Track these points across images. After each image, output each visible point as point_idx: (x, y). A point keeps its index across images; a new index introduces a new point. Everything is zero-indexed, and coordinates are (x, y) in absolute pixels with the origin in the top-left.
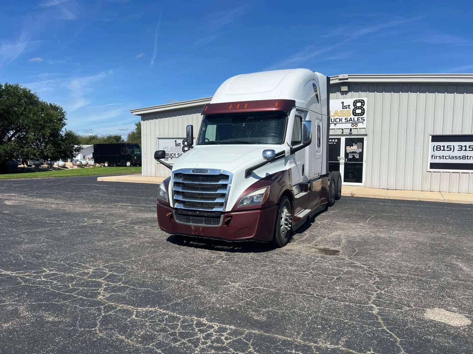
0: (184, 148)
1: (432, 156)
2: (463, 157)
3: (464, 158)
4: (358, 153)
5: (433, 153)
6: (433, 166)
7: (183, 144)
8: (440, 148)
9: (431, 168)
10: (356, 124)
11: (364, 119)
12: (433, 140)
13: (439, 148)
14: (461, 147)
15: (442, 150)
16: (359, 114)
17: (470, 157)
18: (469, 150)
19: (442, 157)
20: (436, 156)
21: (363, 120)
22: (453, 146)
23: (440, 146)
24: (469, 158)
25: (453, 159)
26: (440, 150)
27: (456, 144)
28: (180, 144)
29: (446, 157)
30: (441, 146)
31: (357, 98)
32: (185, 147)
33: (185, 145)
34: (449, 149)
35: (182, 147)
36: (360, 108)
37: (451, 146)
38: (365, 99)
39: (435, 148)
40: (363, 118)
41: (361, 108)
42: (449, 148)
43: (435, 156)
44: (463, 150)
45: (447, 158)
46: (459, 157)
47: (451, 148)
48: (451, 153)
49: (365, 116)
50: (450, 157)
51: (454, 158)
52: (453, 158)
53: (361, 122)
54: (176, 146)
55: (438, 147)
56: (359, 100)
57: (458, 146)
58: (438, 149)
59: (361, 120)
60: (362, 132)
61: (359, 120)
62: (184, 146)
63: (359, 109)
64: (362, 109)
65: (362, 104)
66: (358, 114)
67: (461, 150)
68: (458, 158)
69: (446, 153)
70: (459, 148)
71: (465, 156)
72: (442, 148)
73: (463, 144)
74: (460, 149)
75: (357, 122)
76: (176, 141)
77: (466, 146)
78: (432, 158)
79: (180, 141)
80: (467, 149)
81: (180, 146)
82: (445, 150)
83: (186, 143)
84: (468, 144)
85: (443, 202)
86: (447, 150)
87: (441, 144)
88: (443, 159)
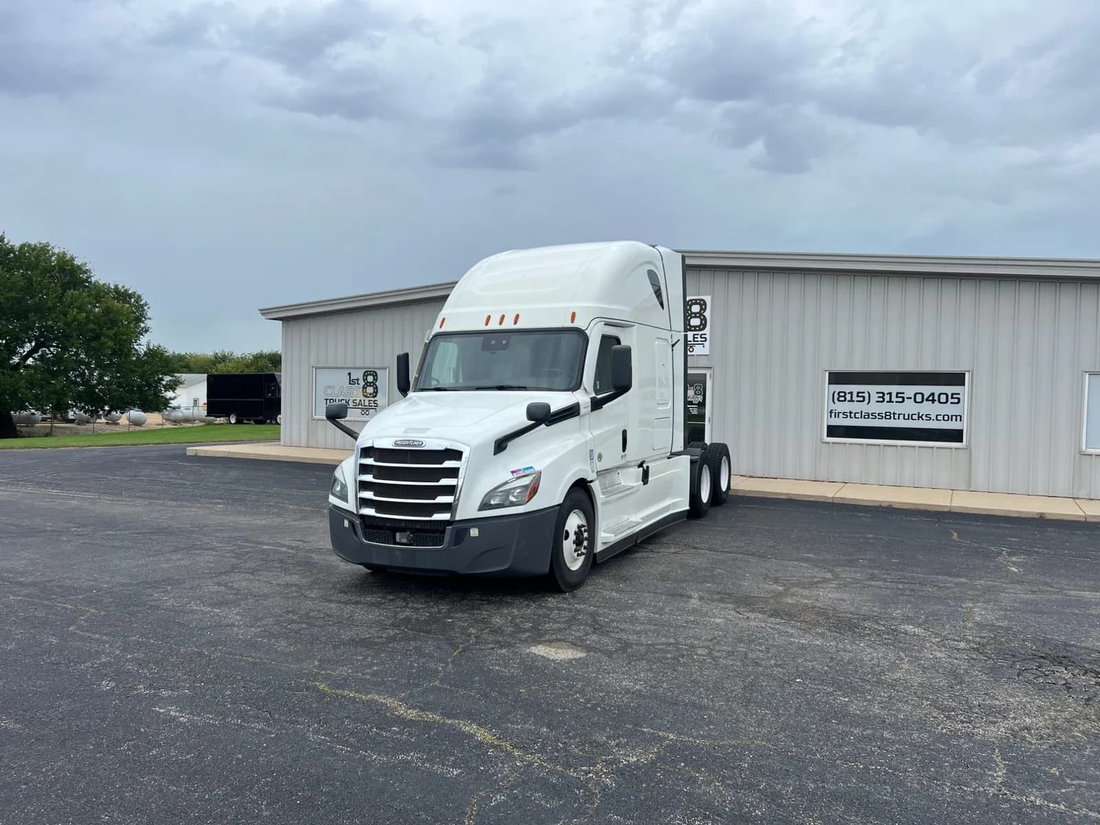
0: (366, 388)
1: (831, 412)
2: (886, 415)
3: (887, 417)
4: (696, 404)
5: (832, 407)
6: (833, 431)
7: (364, 380)
9: (828, 436)
10: (691, 347)
11: (705, 338)
12: (832, 382)
13: (842, 396)
14: (881, 395)
15: (849, 401)
16: (697, 326)
17: (899, 414)
18: (896, 402)
19: (848, 414)
20: (839, 413)
21: (704, 340)
22: (868, 392)
23: (845, 393)
24: (896, 416)
25: (869, 418)
26: (845, 400)
27: (873, 389)
28: (358, 380)
29: (855, 413)
30: (847, 392)
31: (693, 295)
32: (368, 386)
33: (368, 382)
34: (861, 399)
35: (361, 386)
36: (698, 315)
37: (864, 393)
38: (708, 299)
39: (836, 396)
40: (703, 336)
41: (700, 315)
42: (861, 396)
43: (837, 411)
44: (886, 400)
45: (858, 415)
46: (878, 415)
47: (864, 397)
48: (864, 407)
49: (707, 331)
50: (863, 414)
51: (871, 417)
52: (869, 416)
53: (700, 343)
54: (350, 384)
55: (841, 394)
56: (696, 300)
57: (878, 393)
58: (841, 399)
59: (699, 339)
60: (703, 362)
61: (696, 340)
62: (366, 384)
63: (695, 317)
64: (702, 317)
65: (701, 309)
66: (695, 328)
67: (883, 401)
68: (878, 417)
69: (856, 407)
70: (879, 397)
71: (890, 413)
72: (848, 397)
73: (886, 389)
74: (881, 399)
75: (692, 343)
76: (349, 374)
77: (890, 394)
78: (831, 417)
79: (358, 375)
80: (894, 399)
81: (358, 384)
82: (854, 401)
83: (370, 379)
84: (894, 389)
85: (831, 501)
86: (857, 401)
87: (846, 388)
88: (851, 417)
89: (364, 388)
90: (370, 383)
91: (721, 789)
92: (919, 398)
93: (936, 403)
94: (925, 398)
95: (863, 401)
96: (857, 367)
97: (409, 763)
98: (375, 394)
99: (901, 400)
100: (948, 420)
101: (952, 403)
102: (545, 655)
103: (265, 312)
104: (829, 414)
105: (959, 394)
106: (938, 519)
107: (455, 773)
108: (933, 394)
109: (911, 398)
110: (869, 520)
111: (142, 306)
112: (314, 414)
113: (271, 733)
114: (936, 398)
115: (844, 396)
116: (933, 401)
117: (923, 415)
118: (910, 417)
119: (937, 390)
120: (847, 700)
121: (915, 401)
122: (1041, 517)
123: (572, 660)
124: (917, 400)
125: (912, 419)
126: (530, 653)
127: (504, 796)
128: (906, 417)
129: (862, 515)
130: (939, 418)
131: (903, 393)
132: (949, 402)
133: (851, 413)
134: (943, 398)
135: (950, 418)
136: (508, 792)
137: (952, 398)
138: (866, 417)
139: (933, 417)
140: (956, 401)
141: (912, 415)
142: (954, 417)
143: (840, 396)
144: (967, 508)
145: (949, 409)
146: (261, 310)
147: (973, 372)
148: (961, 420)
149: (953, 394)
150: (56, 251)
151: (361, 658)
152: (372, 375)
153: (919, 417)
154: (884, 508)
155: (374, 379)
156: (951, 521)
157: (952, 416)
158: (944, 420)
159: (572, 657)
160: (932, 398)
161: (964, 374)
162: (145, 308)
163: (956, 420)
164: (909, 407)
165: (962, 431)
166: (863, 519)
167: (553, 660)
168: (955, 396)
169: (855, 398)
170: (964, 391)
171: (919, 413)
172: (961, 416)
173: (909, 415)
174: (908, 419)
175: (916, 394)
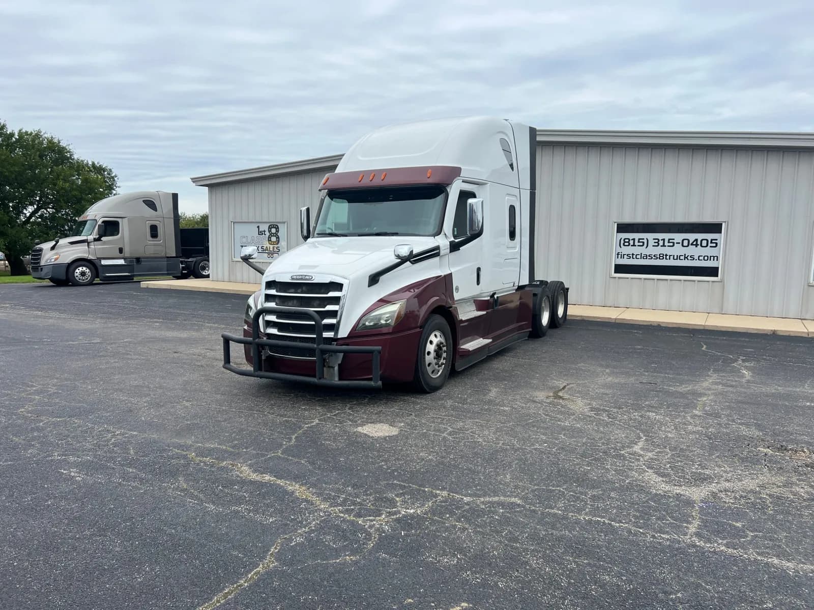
0: (271, 238)
2: (660, 256)
3: (661, 258)
5: (619, 250)
6: (619, 269)
7: (269, 232)
9: (615, 272)
12: (618, 231)
14: (657, 241)
15: (632, 246)
17: (670, 256)
18: (668, 246)
19: (631, 256)
20: (624, 255)
22: (647, 239)
23: (629, 239)
24: (668, 257)
26: (629, 245)
27: (650, 236)
28: (264, 231)
29: (637, 255)
30: (631, 239)
32: (272, 236)
34: (641, 244)
35: (267, 236)
37: (643, 239)
39: (622, 242)
42: (641, 242)
43: (622, 254)
44: (660, 245)
45: (638, 257)
46: (654, 256)
47: (643, 243)
48: (643, 250)
50: (643, 256)
51: (648, 257)
52: (647, 257)
54: (259, 234)
55: (626, 240)
57: (654, 239)
58: (626, 244)
62: (271, 234)
67: (658, 246)
68: (654, 258)
69: (637, 250)
70: (655, 242)
71: (663, 254)
72: (632, 243)
73: (660, 236)
74: (657, 244)
76: (258, 227)
77: (664, 240)
78: (618, 258)
79: (264, 227)
80: (666, 244)
81: (265, 235)
82: (636, 246)
83: (273, 230)
84: (667, 236)
85: (613, 321)
86: (638, 246)
87: (630, 236)
88: (633, 258)
89: (269, 237)
90: (274, 234)
91: (472, 534)
92: (686, 243)
93: (699, 246)
94: (690, 243)
95: (643, 245)
96: (640, 219)
97: (238, 512)
98: (278, 242)
99: (672, 244)
100: (708, 260)
101: (711, 247)
102: (367, 433)
103: (195, 180)
104: (617, 255)
105: (717, 240)
106: (693, 335)
107: (271, 520)
108: (696, 240)
109: (679, 243)
110: (641, 336)
111: (113, 178)
112: (233, 257)
113: (141, 489)
114: (699, 243)
115: (628, 242)
116: (697, 245)
117: (688, 256)
118: (678, 258)
119: (700, 236)
120: (589, 468)
121: (683, 246)
122: (774, 333)
123: (387, 437)
124: (684, 245)
125: (680, 259)
126: (357, 432)
127: (303, 538)
128: (675, 258)
129: (635, 331)
130: (701, 258)
131: (674, 239)
132: (709, 247)
133: (633, 254)
134: (704, 243)
135: (709, 258)
136: (307, 535)
137: (711, 243)
138: (645, 258)
139: (696, 257)
140: (714, 245)
141: (680, 256)
142: (712, 258)
143: (625, 242)
144: (717, 326)
145: (709, 251)
146: (192, 179)
147: (728, 223)
148: (717, 260)
149: (712, 240)
150: (46, 135)
151: (228, 434)
152: (275, 228)
153: (685, 258)
154: (654, 326)
155: (276, 231)
156: (703, 336)
157: (711, 257)
158: (704, 260)
159: (387, 435)
160: (695, 243)
161: (722, 224)
162: (116, 179)
163: (714, 260)
164: (678, 250)
165: (718, 268)
166: (636, 334)
167: (372, 437)
168: (713, 241)
169: (636, 243)
170: (720, 238)
171: (685, 255)
172: (717, 257)
173: (677, 256)
174: (677, 259)
175: (683, 240)
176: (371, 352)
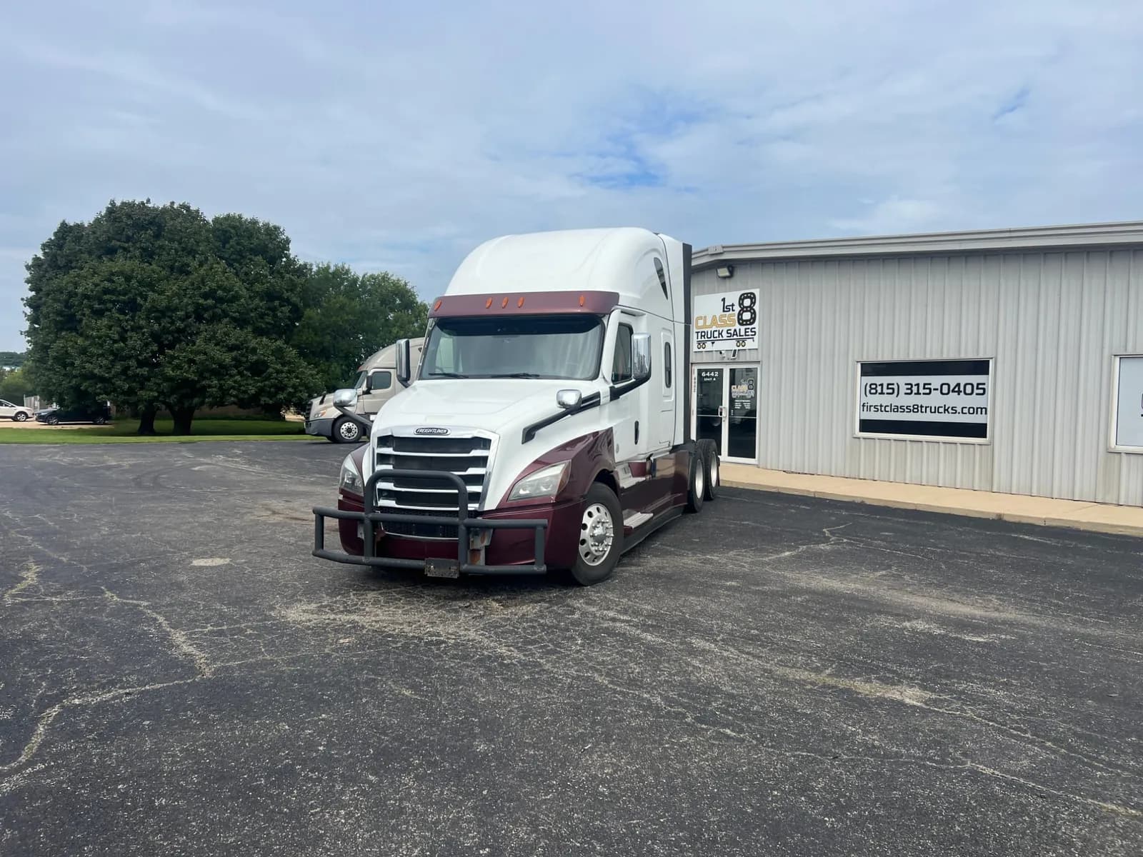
1: (863, 406)
2: (914, 408)
3: (915, 410)
4: (749, 399)
5: (865, 399)
6: (865, 426)
8: (875, 389)
9: (861, 430)
12: (864, 374)
13: (873, 389)
14: (909, 386)
15: (879, 393)
17: (926, 407)
18: (924, 394)
19: (879, 408)
22: (897, 384)
23: (876, 384)
24: (923, 410)
25: (897, 411)
26: (876, 393)
27: (901, 380)
29: (886, 406)
30: (878, 384)
34: (891, 391)
37: (893, 384)
38: (757, 292)
39: (868, 388)
42: (890, 389)
43: (869, 405)
44: (913, 393)
45: (888, 409)
47: (893, 389)
48: (893, 400)
50: (893, 408)
51: (900, 410)
52: (898, 409)
55: (873, 386)
57: (906, 384)
58: (873, 391)
67: (911, 393)
68: (906, 410)
69: (885, 400)
70: (908, 389)
71: (918, 406)
72: (879, 389)
73: (914, 380)
74: (909, 391)
77: (918, 385)
78: (863, 411)
80: (921, 390)
82: (884, 393)
84: (922, 380)
86: (887, 393)
87: (878, 380)
88: (881, 411)
92: (945, 389)
94: (951, 389)
95: (893, 393)
96: (886, 357)
99: (928, 391)
100: (973, 413)
101: (977, 394)
104: (862, 407)
105: (984, 384)
108: (958, 385)
109: (937, 389)
114: (962, 389)
116: (959, 392)
117: (949, 408)
118: (937, 410)
119: (963, 380)
121: (942, 392)
124: (944, 391)
125: (938, 412)
128: (933, 410)
130: (965, 411)
131: (930, 384)
132: (974, 394)
133: (881, 406)
134: (969, 389)
135: (975, 411)
137: (978, 388)
138: (895, 410)
139: (959, 410)
140: (981, 391)
141: (938, 408)
142: (979, 410)
145: (975, 401)
147: (996, 360)
148: (985, 413)
149: (978, 385)
153: (945, 410)
157: (977, 408)
158: (969, 413)
160: (957, 389)
161: (988, 362)
163: (981, 413)
164: (936, 399)
165: (986, 424)
168: (980, 386)
169: (885, 390)
170: (988, 382)
171: (945, 406)
172: (986, 409)
173: (935, 408)
174: (935, 412)
175: (942, 385)
176: (533, 528)
